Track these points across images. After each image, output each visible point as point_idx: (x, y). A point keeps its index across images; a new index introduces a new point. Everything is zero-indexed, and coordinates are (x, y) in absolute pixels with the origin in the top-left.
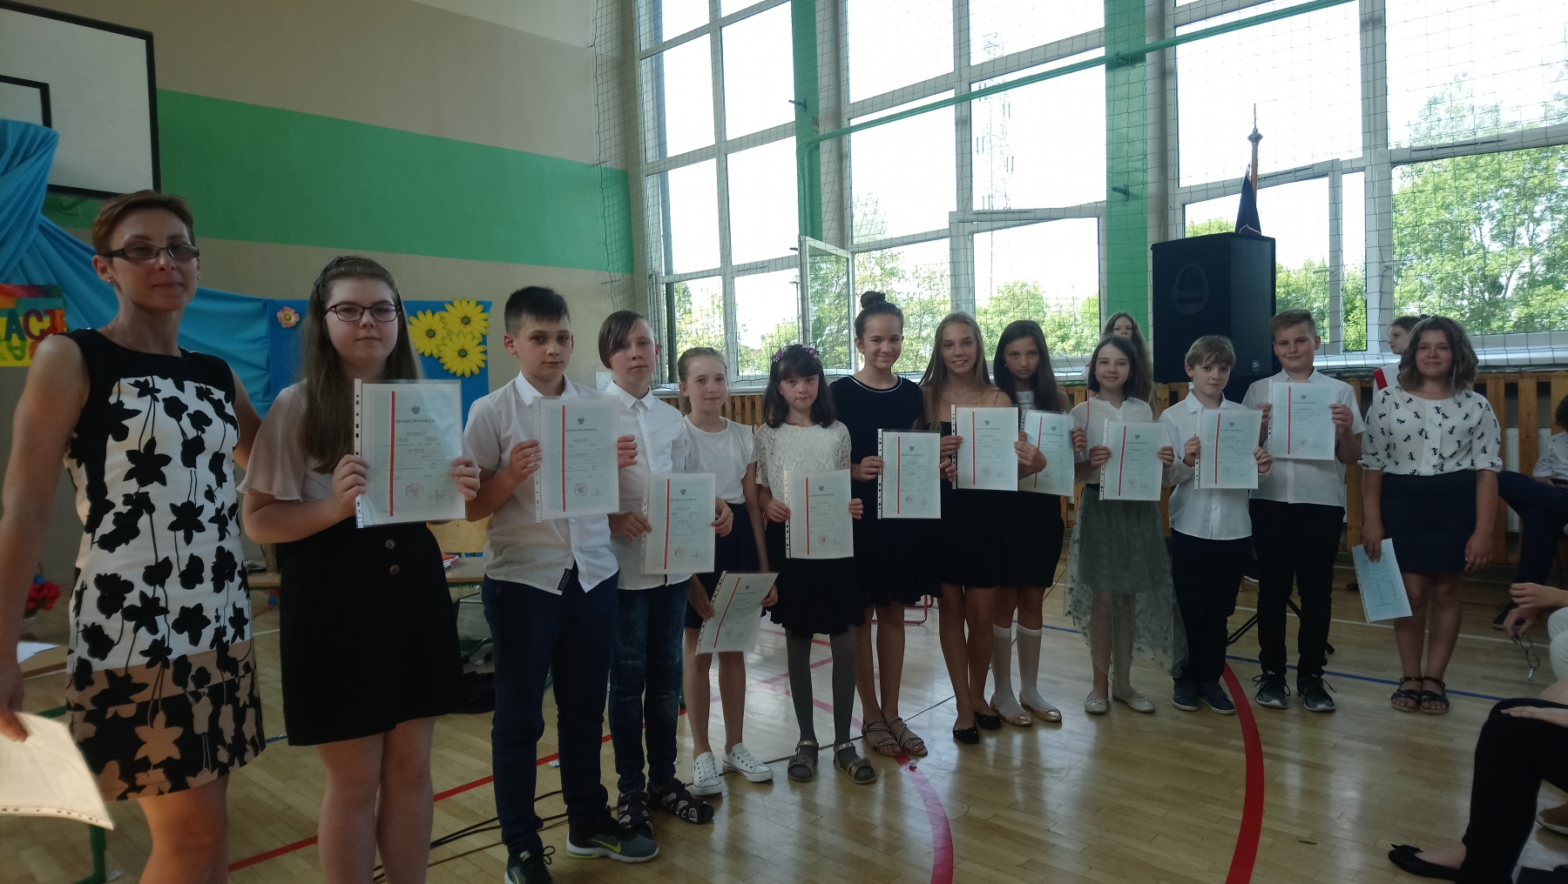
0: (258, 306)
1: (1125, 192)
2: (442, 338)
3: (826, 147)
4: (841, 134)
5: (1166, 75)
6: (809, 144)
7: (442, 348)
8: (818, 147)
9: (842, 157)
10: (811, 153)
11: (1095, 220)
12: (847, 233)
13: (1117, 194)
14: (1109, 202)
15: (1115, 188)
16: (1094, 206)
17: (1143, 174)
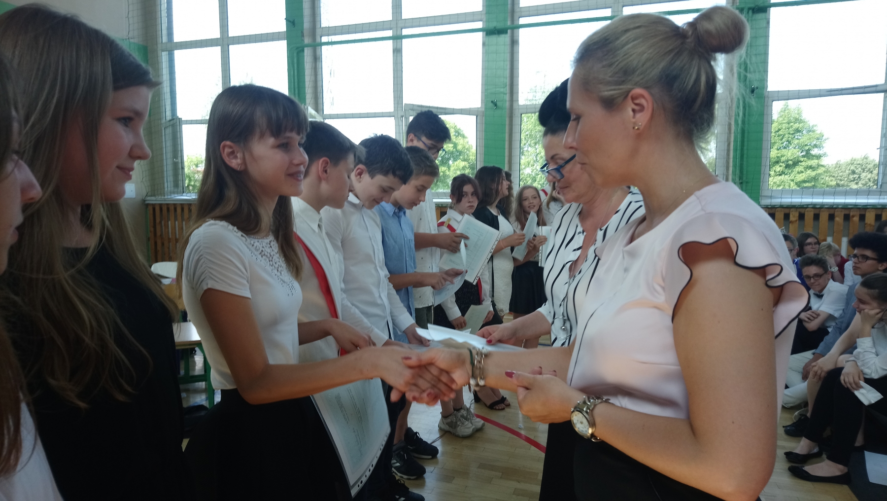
3: (307, 52)
4: (316, 46)
5: (514, 42)
6: (297, 48)
8: (303, 51)
9: (317, 59)
10: (298, 53)
11: (475, 117)
12: (320, 107)
13: (491, 105)
14: (486, 108)
15: (492, 102)
16: (477, 109)
17: (505, 95)
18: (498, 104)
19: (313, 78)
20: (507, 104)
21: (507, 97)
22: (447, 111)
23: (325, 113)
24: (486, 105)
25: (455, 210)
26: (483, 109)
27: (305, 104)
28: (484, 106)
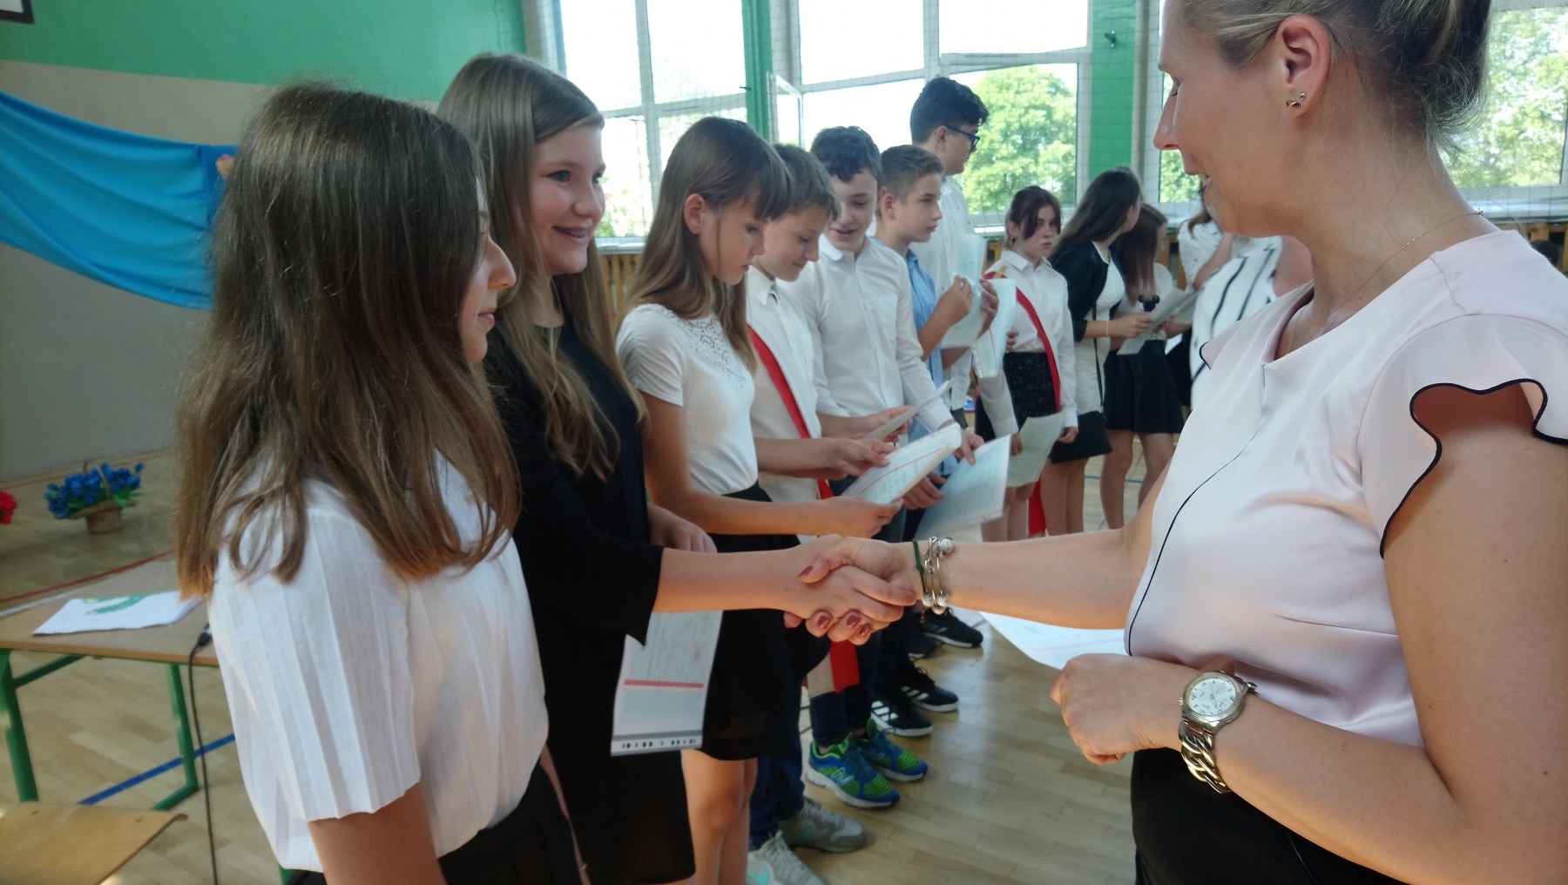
0: (188, 154)
1: (1114, 40)
11: (1075, 65)
12: (796, 75)
13: (1106, 40)
14: (1095, 49)
15: (1107, 35)
16: (1076, 51)
17: (1131, 21)
18: (1119, 38)
19: (784, 21)
20: (1137, 37)
21: (1137, 24)
22: (1019, 60)
23: (804, 82)
24: (1094, 43)
25: (1015, 251)
26: (1090, 51)
27: (771, 72)
28: (1091, 47)
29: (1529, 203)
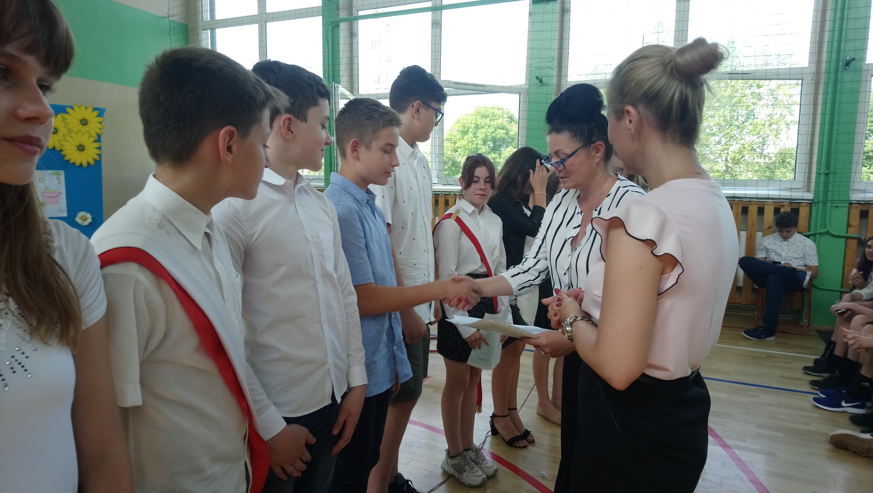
1: (541, 81)
2: (64, 135)
3: (343, 26)
4: (352, 20)
5: (565, 11)
6: (333, 23)
7: (63, 143)
8: (338, 26)
9: (352, 34)
10: (333, 29)
11: (518, 96)
12: (356, 86)
13: (537, 81)
14: (530, 85)
16: (519, 87)
17: (551, 70)
18: (544, 80)
19: (348, 54)
20: (555, 79)
21: (554, 72)
24: (530, 82)
26: (527, 87)
27: (339, 82)
28: (527, 84)
29: (780, 190)
